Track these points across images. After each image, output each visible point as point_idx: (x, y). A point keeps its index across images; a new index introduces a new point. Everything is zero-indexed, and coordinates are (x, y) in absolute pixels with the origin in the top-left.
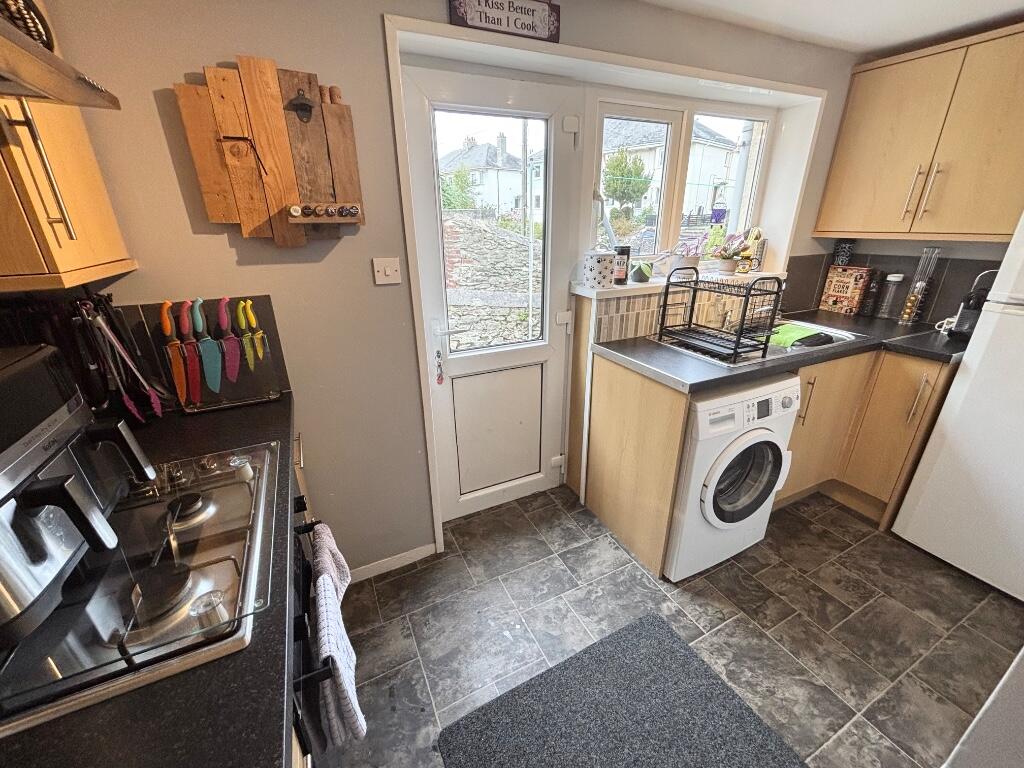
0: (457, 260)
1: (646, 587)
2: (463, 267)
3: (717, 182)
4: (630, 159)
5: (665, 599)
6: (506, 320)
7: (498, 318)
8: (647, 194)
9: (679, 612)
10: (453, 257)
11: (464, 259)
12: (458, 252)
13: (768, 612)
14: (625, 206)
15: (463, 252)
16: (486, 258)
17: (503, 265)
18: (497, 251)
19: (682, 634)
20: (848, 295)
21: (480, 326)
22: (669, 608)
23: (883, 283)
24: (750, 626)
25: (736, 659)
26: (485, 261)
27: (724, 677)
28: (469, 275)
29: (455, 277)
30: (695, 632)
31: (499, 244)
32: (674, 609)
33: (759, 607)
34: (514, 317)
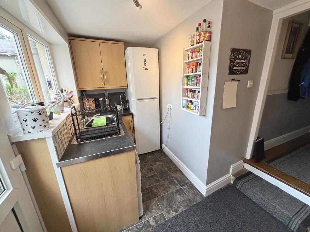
1: (142, 228)
5: (148, 222)
9: (154, 218)
13: (156, 192)
19: (163, 221)
20: (92, 106)
22: (152, 222)
23: (99, 101)
24: (160, 198)
25: (171, 207)
27: (177, 214)
30: (162, 216)
32: (153, 220)
33: (154, 193)
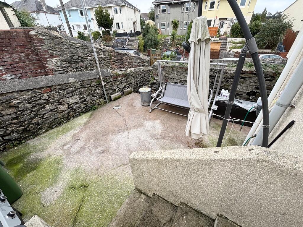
0: (47, 56)
2: (54, 60)
3: (134, 21)
4: (104, 11)
6: (90, 86)
7: (86, 86)
8: (113, 25)
10: (44, 55)
11: (52, 56)
12: (47, 51)
14: (106, 30)
15: (50, 51)
16: (66, 54)
17: (77, 57)
18: (72, 49)
21: (77, 93)
26: (66, 56)
28: (59, 64)
29: (50, 67)
31: (72, 45)
34: (94, 84)
